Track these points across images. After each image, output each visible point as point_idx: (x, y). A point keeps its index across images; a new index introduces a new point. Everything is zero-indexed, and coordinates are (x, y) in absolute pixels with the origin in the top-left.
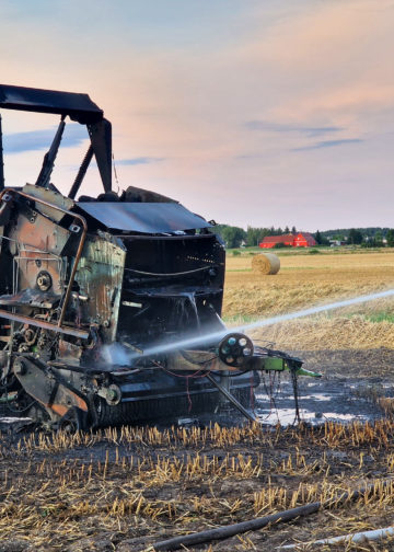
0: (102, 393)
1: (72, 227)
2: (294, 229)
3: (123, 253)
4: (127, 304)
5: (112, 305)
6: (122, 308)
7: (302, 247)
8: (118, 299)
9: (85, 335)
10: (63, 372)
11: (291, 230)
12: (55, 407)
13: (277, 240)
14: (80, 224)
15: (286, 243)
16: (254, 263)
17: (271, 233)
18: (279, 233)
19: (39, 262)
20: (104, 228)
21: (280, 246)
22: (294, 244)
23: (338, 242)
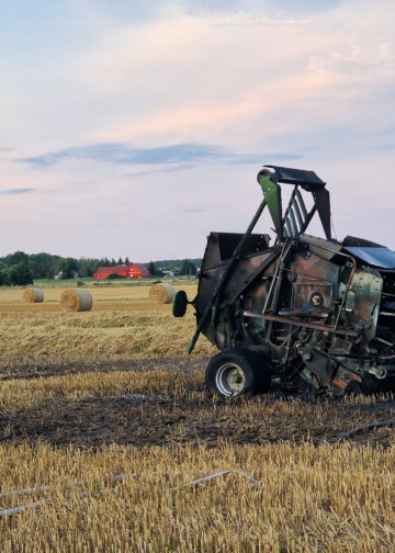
0: (373, 371)
1: (348, 263)
2: (127, 260)
3: (381, 280)
4: (384, 313)
5: (372, 314)
6: (380, 316)
7: (135, 277)
8: (377, 311)
9: (355, 334)
10: (339, 358)
11: (124, 261)
12: (335, 382)
13: (111, 271)
14: (352, 261)
15: (120, 274)
16: (151, 292)
17: (105, 264)
18: (114, 263)
19: (312, 286)
20: (366, 264)
21: (115, 277)
22: (128, 275)
23: (172, 273)
